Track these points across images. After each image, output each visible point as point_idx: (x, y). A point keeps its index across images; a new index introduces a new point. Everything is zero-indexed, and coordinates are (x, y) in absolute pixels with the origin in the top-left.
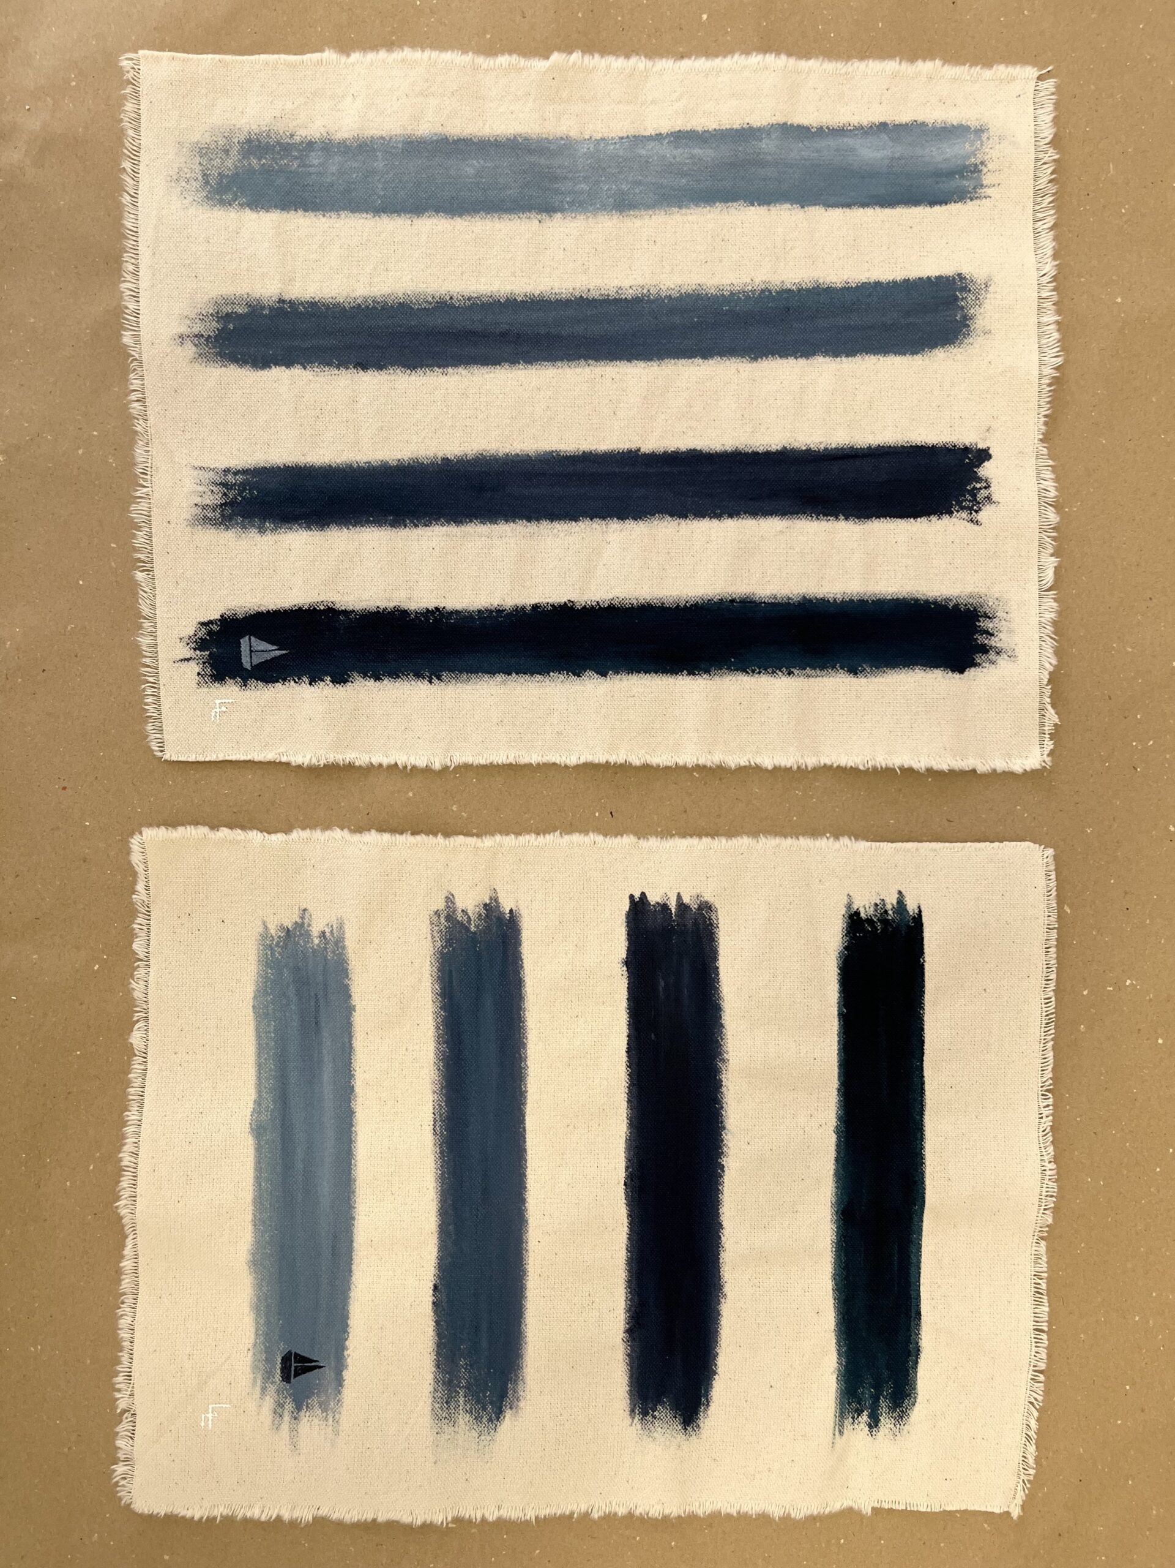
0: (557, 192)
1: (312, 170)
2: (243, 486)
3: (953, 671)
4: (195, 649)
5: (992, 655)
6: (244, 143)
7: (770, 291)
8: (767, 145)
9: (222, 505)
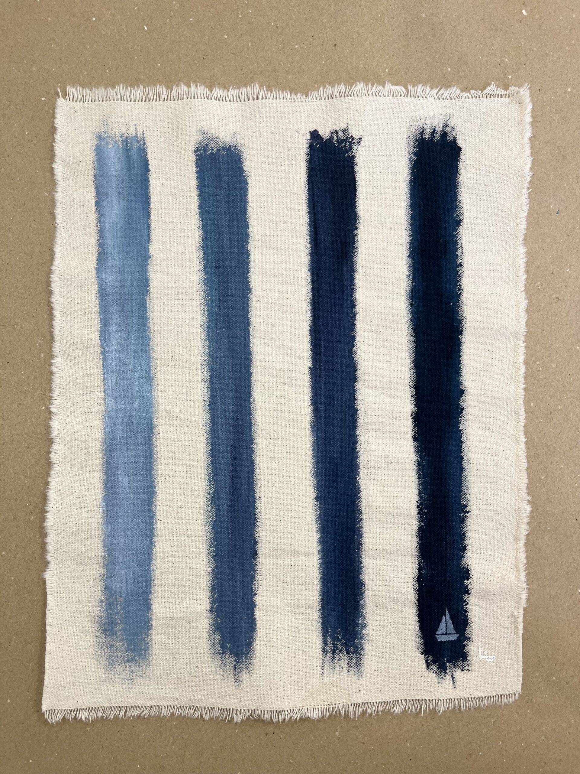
0: (139, 422)
1: (124, 588)
2: (334, 639)
3: (460, 155)
4: (446, 673)
5: (448, 129)
6: (106, 634)
7: (205, 279)
8: (111, 280)
9: (347, 653)
